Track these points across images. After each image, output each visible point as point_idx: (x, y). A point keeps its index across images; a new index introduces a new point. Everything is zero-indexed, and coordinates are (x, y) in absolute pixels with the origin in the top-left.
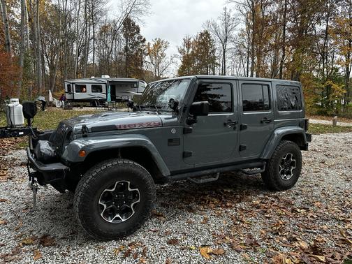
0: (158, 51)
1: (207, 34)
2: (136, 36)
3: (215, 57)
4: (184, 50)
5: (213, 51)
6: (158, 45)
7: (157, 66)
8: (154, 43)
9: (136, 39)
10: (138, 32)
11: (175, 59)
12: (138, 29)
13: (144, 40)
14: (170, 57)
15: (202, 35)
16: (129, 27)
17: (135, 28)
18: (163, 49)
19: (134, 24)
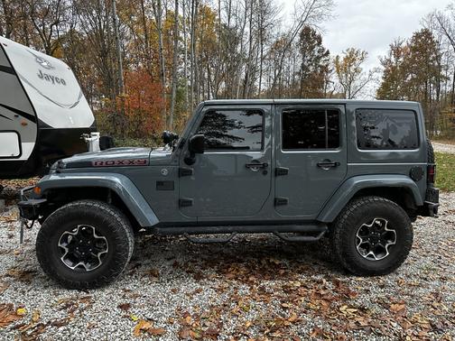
0: (350, 66)
1: (427, 34)
2: (316, 49)
3: (440, 67)
4: (389, 60)
5: (438, 58)
6: (351, 58)
7: (348, 87)
8: (345, 56)
9: (316, 54)
10: (320, 43)
11: (375, 75)
12: (319, 40)
13: (328, 53)
14: (368, 73)
15: (418, 36)
16: (308, 39)
17: (315, 39)
18: (357, 62)
19: (314, 34)
